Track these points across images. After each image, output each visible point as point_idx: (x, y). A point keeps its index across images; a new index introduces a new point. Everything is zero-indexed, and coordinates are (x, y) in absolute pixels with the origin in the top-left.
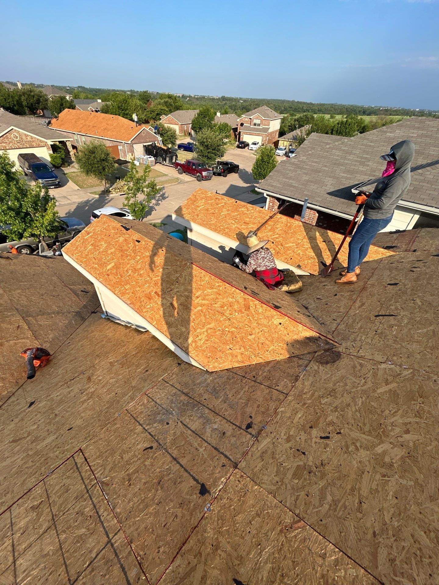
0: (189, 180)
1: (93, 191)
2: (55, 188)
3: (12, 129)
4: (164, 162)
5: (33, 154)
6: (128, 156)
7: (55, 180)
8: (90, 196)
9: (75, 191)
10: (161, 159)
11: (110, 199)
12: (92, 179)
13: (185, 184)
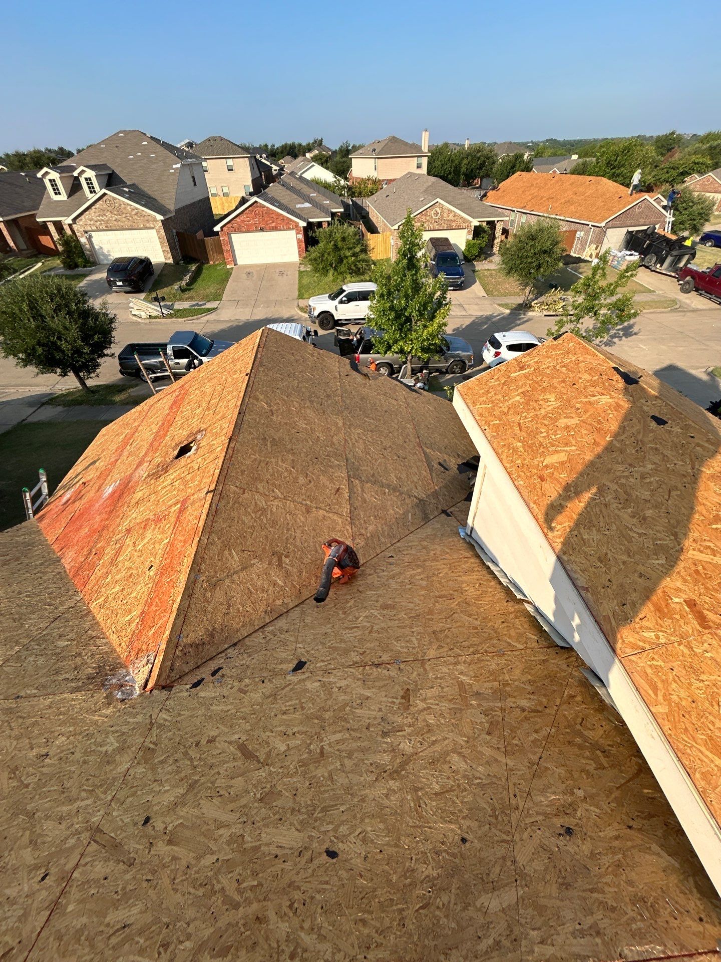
1: (503, 303)
2: (453, 290)
3: (438, 202)
4: (658, 265)
5: (446, 240)
6: (587, 249)
7: (458, 278)
8: (495, 309)
9: (479, 298)
10: (654, 260)
11: (525, 319)
12: (512, 284)
13: (688, 314)
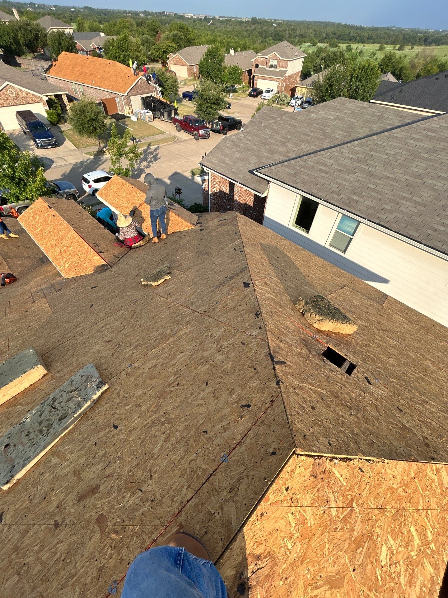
0: (186, 138)
1: (88, 151)
2: (52, 148)
3: (8, 85)
4: (163, 117)
5: (29, 111)
6: (125, 109)
7: (51, 140)
8: (85, 156)
9: (72, 151)
10: (159, 114)
11: (104, 160)
12: (86, 140)
13: (181, 143)
